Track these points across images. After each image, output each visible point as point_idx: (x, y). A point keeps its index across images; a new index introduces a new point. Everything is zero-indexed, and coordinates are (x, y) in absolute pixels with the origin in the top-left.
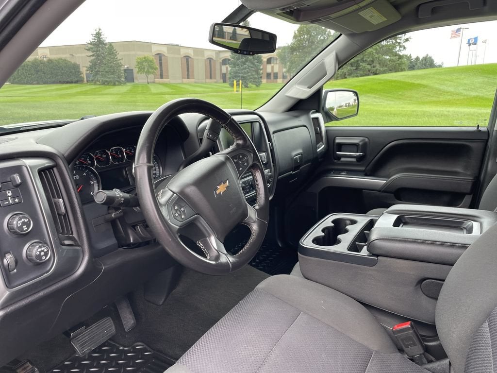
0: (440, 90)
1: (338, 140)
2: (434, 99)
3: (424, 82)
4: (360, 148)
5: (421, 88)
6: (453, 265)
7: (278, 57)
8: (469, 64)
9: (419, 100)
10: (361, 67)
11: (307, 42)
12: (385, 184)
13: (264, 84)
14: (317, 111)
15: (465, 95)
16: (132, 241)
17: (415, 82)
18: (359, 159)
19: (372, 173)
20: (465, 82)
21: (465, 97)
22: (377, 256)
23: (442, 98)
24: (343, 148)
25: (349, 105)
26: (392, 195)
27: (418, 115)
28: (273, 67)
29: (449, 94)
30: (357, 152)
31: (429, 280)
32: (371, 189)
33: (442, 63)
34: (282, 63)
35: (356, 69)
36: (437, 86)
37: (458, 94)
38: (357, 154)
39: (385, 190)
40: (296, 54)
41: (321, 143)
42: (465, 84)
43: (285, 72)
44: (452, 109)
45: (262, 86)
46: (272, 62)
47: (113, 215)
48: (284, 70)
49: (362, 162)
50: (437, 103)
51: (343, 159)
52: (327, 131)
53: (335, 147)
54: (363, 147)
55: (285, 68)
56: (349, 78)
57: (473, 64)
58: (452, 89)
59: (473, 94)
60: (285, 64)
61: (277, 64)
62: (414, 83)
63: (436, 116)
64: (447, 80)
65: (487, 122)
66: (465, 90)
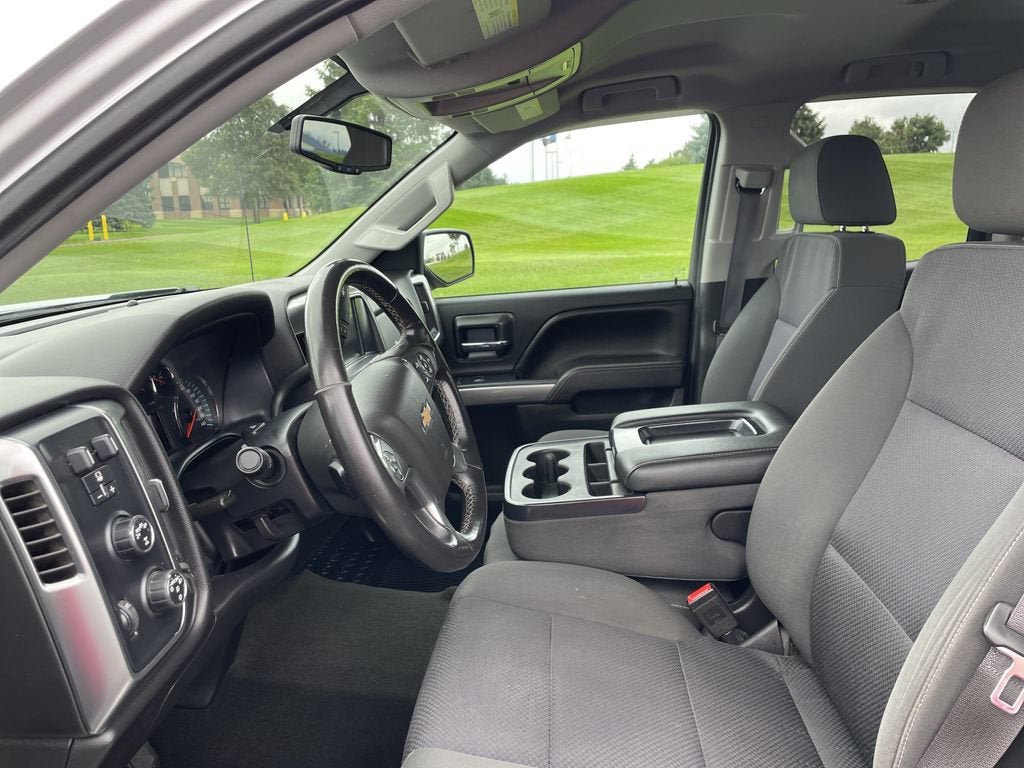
0: (522, 224)
1: (460, 322)
2: (518, 240)
3: (494, 211)
4: (501, 331)
5: (491, 222)
6: (760, 482)
7: (184, 164)
8: (550, 178)
9: (493, 243)
10: (373, 185)
11: (247, 132)
12: (554, 390)
13: (160, 221)
14: (416, 272)
15: (563, 232)
16: (236, 555)
17: (478, 211)
18: (501, 352)
19: (527, 373)
20: (560, 208)
21: (565, 235)
22: (644, 493)
23: (528, 239)
24: (470, 334)
25: (444, 258)
26: (568, 406)
27: (505, 270)
28: (175, 186)
29: (538, 230)
30: (497, 340)
31: (724, 513)
32: (531, 401)
33: (505, 175)
34: (197, 177)
35: (363, 189)
36: (518, 218)
37: (551, 230)
38: (499, 343)
39: (555, 399)
40: (227, 157)
41: (434, 330)
42: (560, 212)
43: (206, 195)
44: (554, 257)
45: (156, 225)
46: (171, 174)
47: (222, 503)
48: (204, 190)
49: (507, 357)
50: (524, 247)
51: (472, 355)
52: (438, 306)
53: (457, 334)
54: (507, 330)
55: (205, 186)
56: (353, 206)
57: (555, 178)
58: (539, 222)
59: (576, 228)
60: (205, 178)
61: (182, 177)
62: (477, 213)
63: (534, 270)
64: (529, 206)
65: (687, 272)
66: (561, 222)
